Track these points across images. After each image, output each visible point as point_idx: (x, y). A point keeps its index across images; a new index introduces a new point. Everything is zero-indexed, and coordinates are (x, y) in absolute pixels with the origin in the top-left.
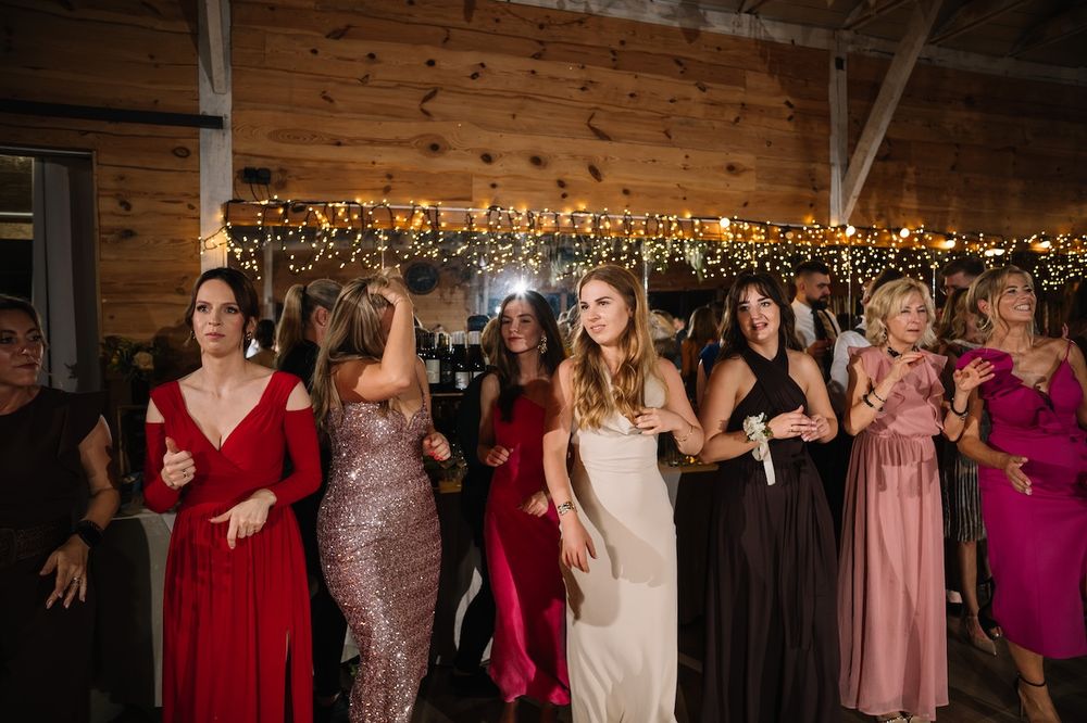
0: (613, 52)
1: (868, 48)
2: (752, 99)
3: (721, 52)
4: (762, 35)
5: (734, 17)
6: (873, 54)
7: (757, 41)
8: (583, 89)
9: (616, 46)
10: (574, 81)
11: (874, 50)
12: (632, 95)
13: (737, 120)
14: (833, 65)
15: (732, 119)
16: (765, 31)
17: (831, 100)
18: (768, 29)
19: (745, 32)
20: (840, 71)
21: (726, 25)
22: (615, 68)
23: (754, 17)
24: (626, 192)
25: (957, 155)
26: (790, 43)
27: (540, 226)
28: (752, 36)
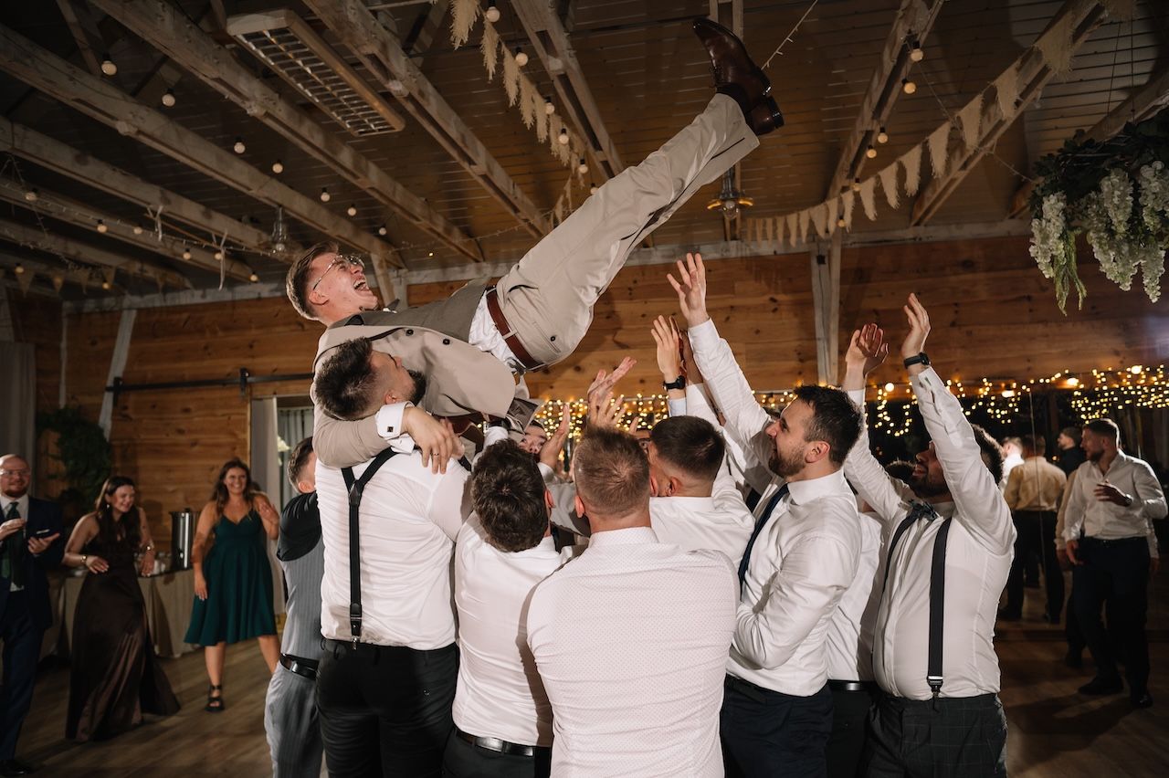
0: (630, 289)
1: (849, 242)
2: (738, 302)
3: (712, 273)
4: (747, 253)
5: (723, 244)
6: (857, 246)
7: (742, 258)
8: (608, 317)
9: (632, 285)
10: (601, 313)
11: (855, 243)
12: (643, 316)
13: (728, 318)
14: (814, 262)
15: (724, 319)
16: (750, 250)
17: (814, 290)
18: (752, 247)
19: (733, 254)
20: (822, 266)
21: (716, 252)
22: (631, 299)
23: (739, 242)
24: (642, 381)
25: (956, 312)
26: (772, 253)
27: (578, 412)
28: (739, 255)
